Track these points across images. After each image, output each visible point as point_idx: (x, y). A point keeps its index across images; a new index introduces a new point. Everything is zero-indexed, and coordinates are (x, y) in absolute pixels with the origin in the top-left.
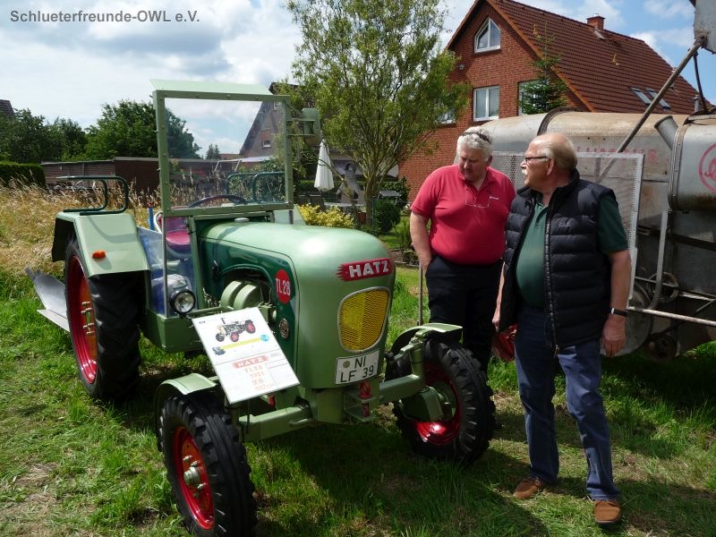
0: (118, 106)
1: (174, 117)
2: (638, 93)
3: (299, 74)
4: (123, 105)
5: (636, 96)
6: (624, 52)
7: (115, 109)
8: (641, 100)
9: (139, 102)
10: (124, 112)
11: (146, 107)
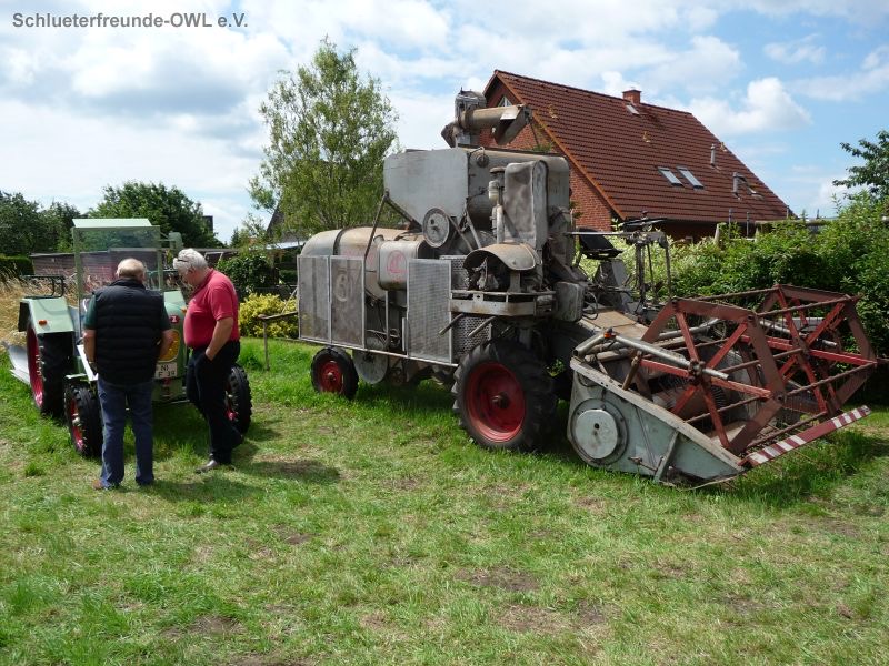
0: (122, 188)
1: (187, 199)
2: (665, 173)
3: (268, 173)
4: (128, 187)
5: (662, 175)
6: (662, 128)
7: (118, 192)
8: (667, 181)
9: (147, 183)
10: (129, 195)
11: (155, 188)
